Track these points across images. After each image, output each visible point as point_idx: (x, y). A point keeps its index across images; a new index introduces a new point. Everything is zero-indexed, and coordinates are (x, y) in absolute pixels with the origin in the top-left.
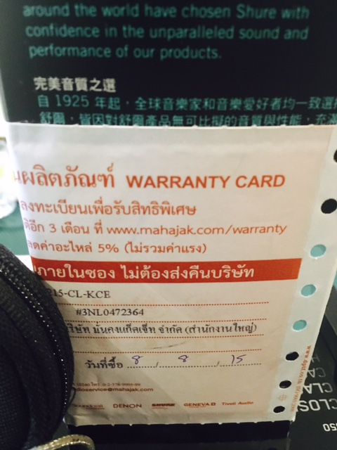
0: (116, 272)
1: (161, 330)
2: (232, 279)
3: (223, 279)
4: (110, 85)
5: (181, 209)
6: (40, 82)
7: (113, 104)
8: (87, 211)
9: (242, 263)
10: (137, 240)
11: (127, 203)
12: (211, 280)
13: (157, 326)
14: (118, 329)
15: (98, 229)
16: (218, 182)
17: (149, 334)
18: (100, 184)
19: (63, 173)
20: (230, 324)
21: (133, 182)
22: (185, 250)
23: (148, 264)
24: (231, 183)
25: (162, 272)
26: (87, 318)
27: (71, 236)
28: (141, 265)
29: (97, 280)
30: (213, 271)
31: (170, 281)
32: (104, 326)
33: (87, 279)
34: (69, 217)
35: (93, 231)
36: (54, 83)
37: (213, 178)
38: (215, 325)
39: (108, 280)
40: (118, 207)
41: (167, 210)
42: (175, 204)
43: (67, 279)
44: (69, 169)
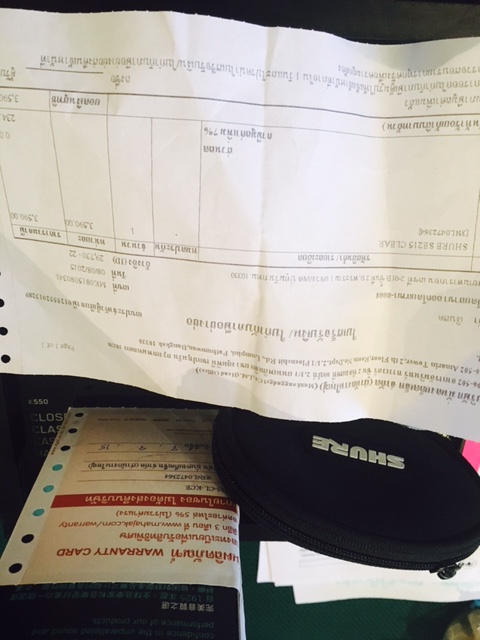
0: (179, 500)
1: (155, 466)
2: (101, 495)
3: (107, 495)
4: (165, 606)
5: (130, 536)
6: (210, 609)
7: (165, 595)
8: (192, 536)
9: (93, 505)
10: (163, 519)
11: (166, 540)
12: (116, 495)
13: (158, 468)
14: (184, 466)
15: (187, 526)
16: (102, 551)
17: (164, 463)
18: (181, 551)
19: (204, 558)
20: (108, 468)
21: (160, 552)
22: (131, 513)
23: (158, 505)
24: (94, 551)
25: (149, 500)
26: (203, 474)
27: (206, 522)
28: (162, 504)
29: (193, 496)
30: (113, 500)
31: (144, 495)
32: (194, 469)
33: (199, 497)
34: (205, 533)
35: (191, 525)
36: (201, 608)
37: (105, 554)
38: (117, 468)
39: (185, 496)
40: (171, 538)
41: (139, 536)
42: (134, 539)
43: (213, 498)
44: (200, 560)
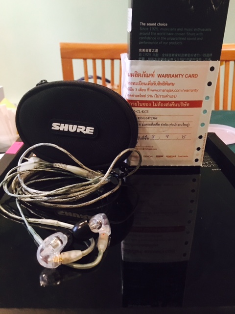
0: (151, 104)
1: (162, 125)
2: (183, 107)
3: (180, 107)
4: (157, 50)
5: (170, 84)
6: (140, 50)
7: (157, 55)
8: (146, 84)
9: (186, 101)
10: (158, 93)
11: (157, 82)
12: (177, 107)
13: (160, 123)
14: (149, 124)
15: (148, 90)
16: (181, 76)
17: (158, 127)
18: (151, 76)
19: (142, 73)
20: (182, 123)
21: (159, 76)
22: (170, 97)
23: (160, 101)
24: (184, 76)
25: (164, 104)
26: (141, 120)
27: (141, 92)
28: (158, 101)
29: (146, 107)
30: (178, 104)
31: (166, 107)
32: (145, 123)
33: (143, 107)
34: (141, 86)
36: (144, 50)
37: (179, 75)
38: (177, 123)
39: (149, 107)
40: (154, 83)
41: (167, 84)
42: (169, 82)
43: (137, 106)
44: (143, 72)
